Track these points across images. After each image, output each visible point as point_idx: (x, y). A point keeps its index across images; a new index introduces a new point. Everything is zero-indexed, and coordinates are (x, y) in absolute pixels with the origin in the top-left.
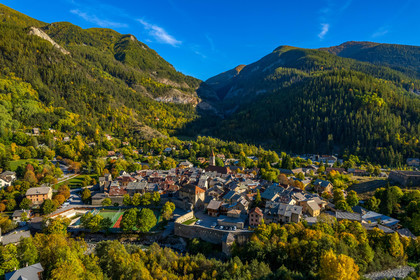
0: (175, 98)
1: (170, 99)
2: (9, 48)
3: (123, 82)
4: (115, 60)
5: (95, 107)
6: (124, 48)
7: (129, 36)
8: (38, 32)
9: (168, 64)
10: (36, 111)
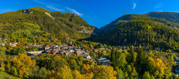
0: (84, 31)
1: (82, 32)
2: (37, 17)
3: (69, 27)
4: (69, 21)
5: (56, 32)
6: (72, 18)
7: (74, 14)
8: (47, 13)
9: (86, 22)
10: (37, 32)
